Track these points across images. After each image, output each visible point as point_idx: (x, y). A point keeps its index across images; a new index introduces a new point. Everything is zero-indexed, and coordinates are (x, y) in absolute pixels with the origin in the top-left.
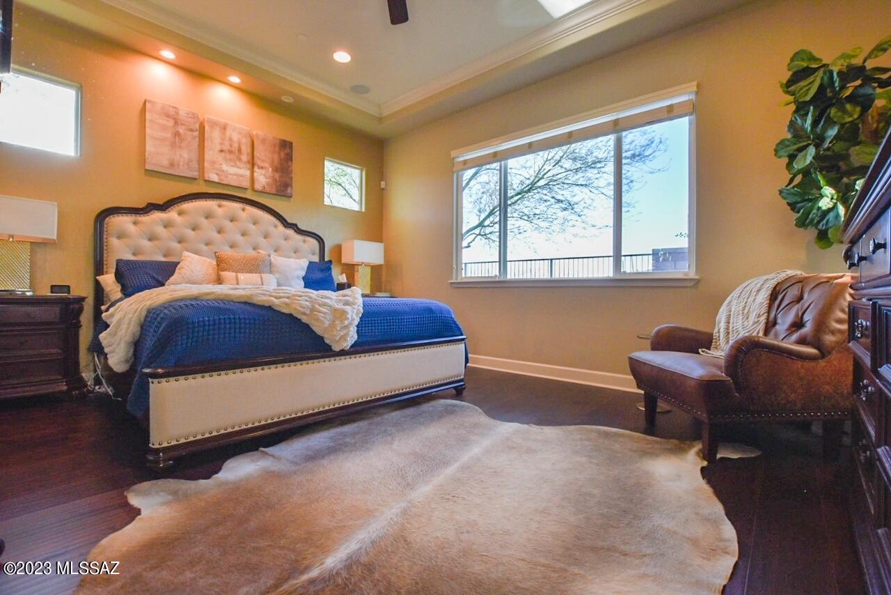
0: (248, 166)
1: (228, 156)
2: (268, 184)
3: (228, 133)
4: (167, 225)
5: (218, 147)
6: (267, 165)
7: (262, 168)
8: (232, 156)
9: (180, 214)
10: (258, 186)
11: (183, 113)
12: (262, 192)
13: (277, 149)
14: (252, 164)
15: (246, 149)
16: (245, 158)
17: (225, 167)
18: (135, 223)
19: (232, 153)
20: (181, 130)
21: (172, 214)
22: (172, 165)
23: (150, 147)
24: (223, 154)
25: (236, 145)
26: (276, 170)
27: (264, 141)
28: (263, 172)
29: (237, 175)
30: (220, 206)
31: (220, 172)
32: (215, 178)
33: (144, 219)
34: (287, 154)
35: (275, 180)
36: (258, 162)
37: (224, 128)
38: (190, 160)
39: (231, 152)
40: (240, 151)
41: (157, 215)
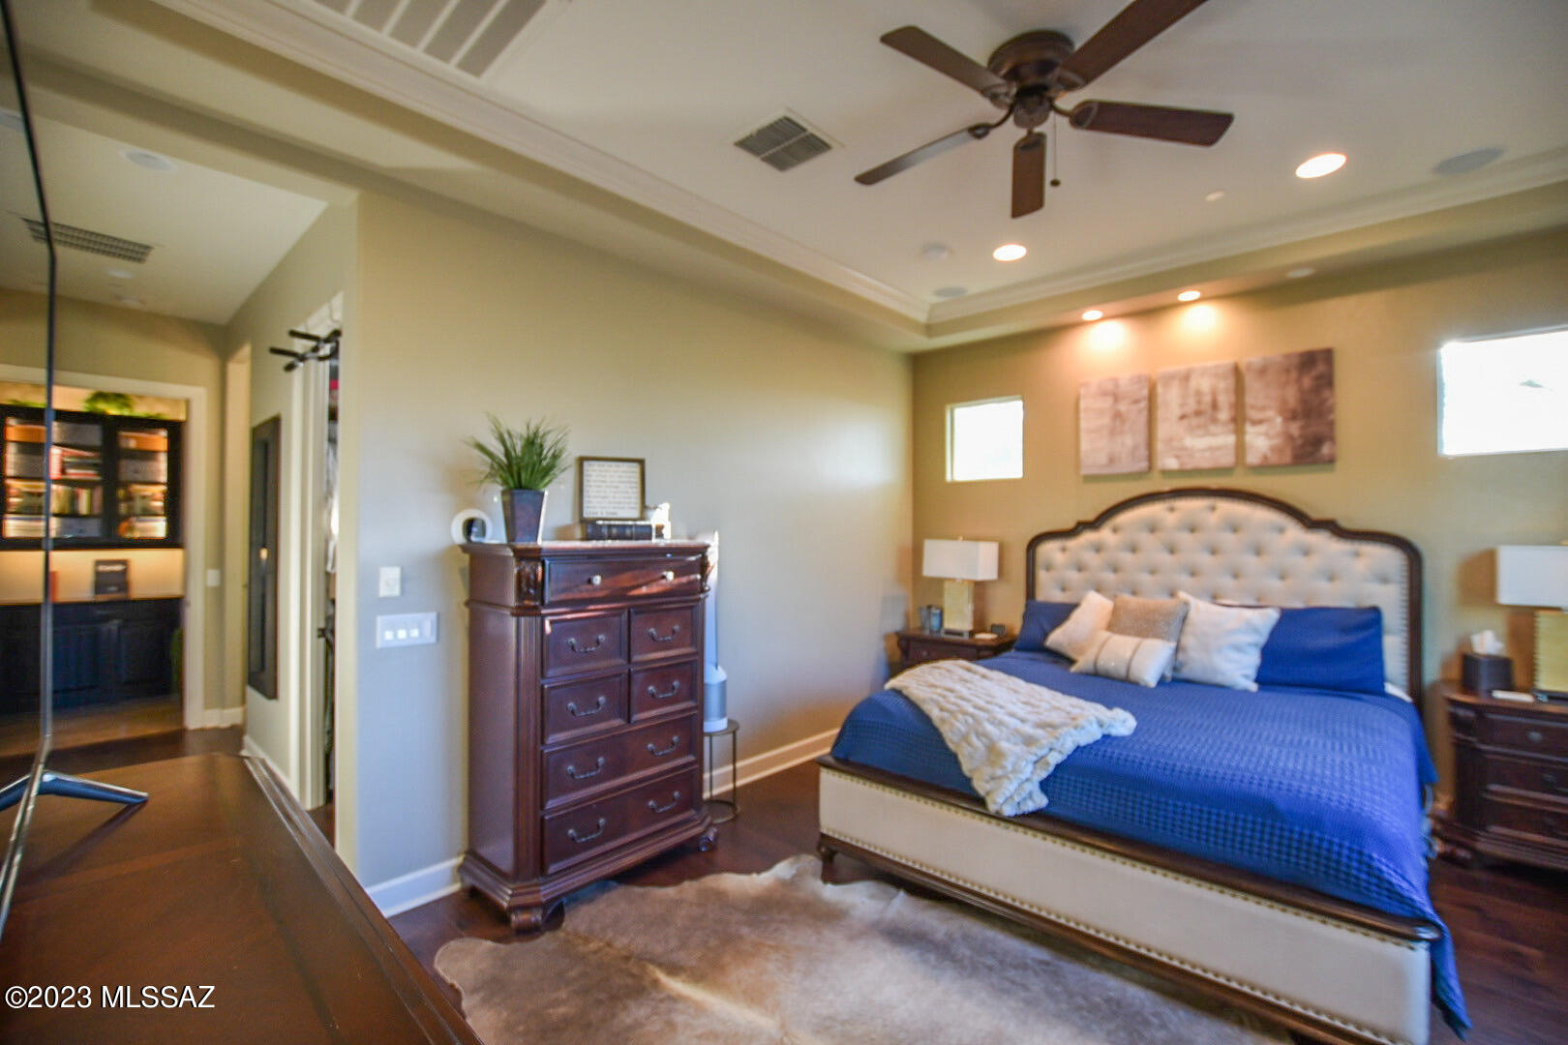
0: (1231, 427)
1: (1195, 421)
2: (1273, 449)
3: (1193, 383)
4: (1098, 548)
5: (1176, 412)
6: (1270, 413)
7: (1260, 422)
8: (1202, 420)
9: (1115, 530)
10: (1252, 458)
11: (1124, 383)
12: (1264, 468)
13: (1294, 375)
14: (1239, 420)
15: (1225, 400)
16: (1224, 415)
17: (1190, 442)
18: (1064, 550)
19: (1203, 414)
20: (1123, 407)
21: (1105, 534)
22: (1112, 460)
23: (1084, 446)
24: (1185, 422)
25: (1207, 399)
26: (1291, 416)
27: (1262, 371)
28: (1262, 428)
29: (1211, 449)
30: (1172, 510)
31: (1181, 452)
32: (1172, 463)
33: (1072, 543)
34: (1319, 378)
35: (1290, 438)
36: (1253, 414)
37: (1186, 378)
38: (1135, 448)
39: (1198, 413)
40: (1215, 406)
41: (1088, 537)
